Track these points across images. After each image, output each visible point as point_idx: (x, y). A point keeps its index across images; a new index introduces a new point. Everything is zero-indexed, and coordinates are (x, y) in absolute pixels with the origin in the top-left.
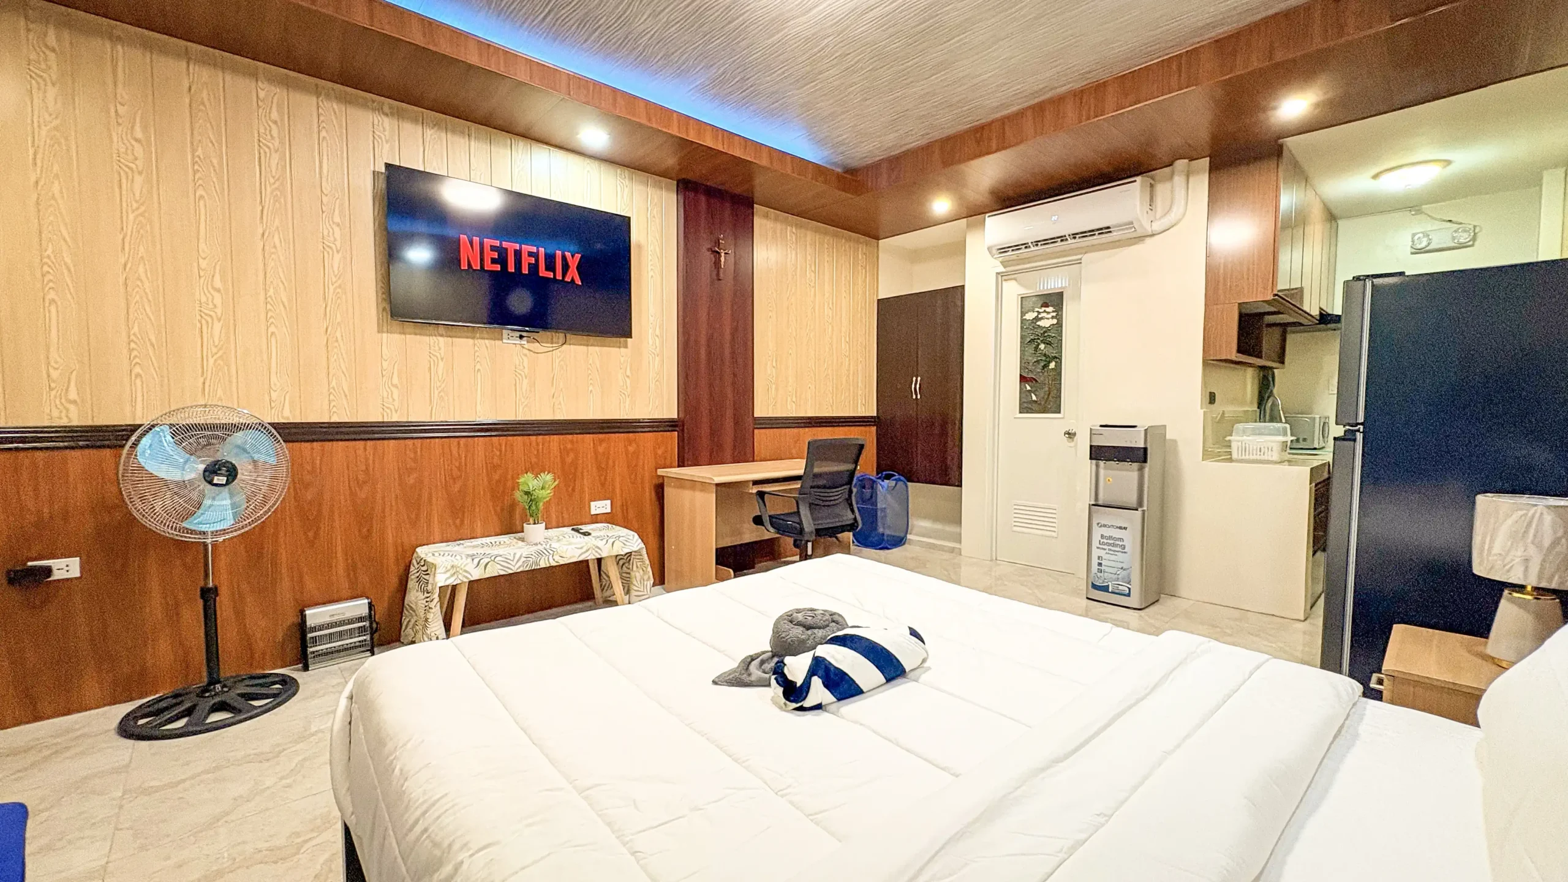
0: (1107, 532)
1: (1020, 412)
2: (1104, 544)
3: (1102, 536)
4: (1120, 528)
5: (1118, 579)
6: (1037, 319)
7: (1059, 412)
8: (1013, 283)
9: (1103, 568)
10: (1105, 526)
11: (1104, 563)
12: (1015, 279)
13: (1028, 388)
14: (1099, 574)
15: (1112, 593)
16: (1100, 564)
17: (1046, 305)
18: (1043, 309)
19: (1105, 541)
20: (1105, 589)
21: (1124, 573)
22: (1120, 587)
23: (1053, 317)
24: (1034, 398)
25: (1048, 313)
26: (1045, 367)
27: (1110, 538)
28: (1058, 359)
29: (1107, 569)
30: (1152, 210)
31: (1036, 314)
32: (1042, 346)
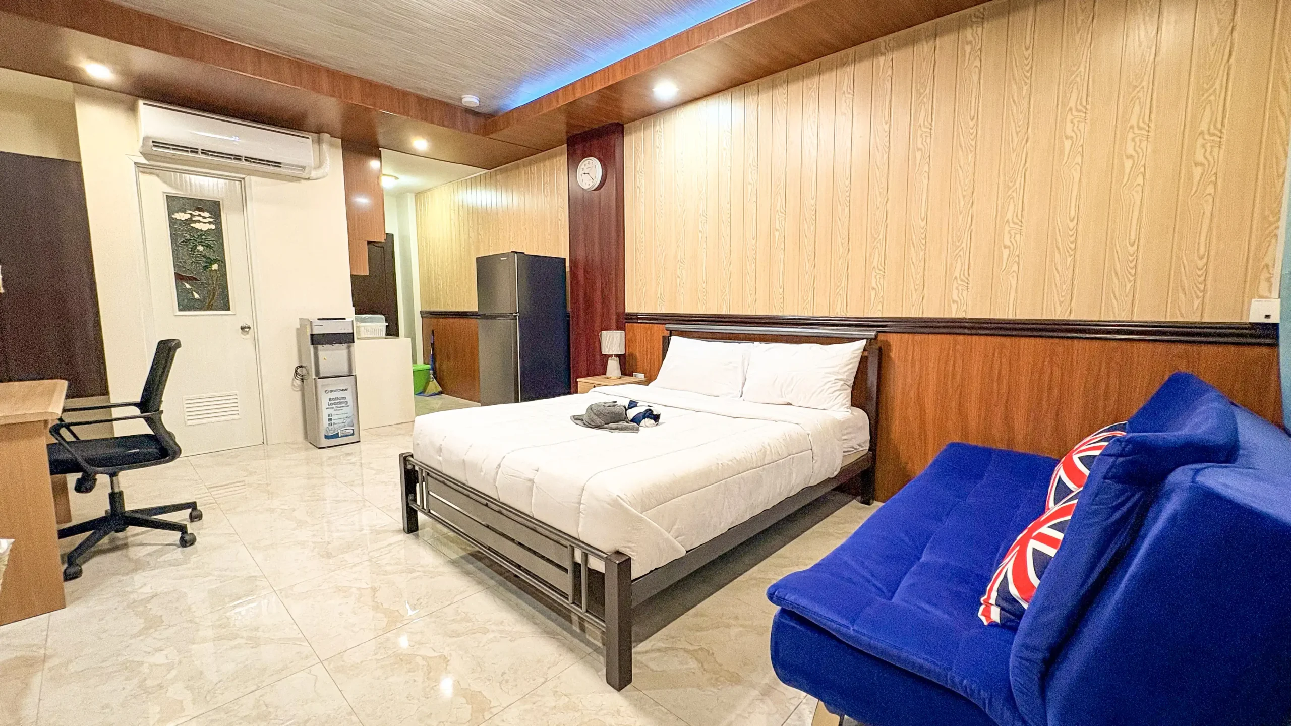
0: (333, 395)
1: (180, 310)
2: (332, 404)
3: (330, 399)
4: (343, 390)
5: (344, 426)
6: (190, 221)
7: (229, 309)
8: (155, 178)
9: (333, 422)
10: (331, 391)
11: (333, 418)
12: (158, 176)
13: (188, 286)
14: (330, 427)
15: (342, 436)
16: (330, 420)
17: (199, 209)
18: (197, 213)
19: (333, 402)
20: (336, 436)
21: (349, 420)
22: (347, 431)
23: (210, 223)
24: (196, 296)
25: (204, 218)
26: (205, 268)
27: (337, 398)
28: (222, 262)
29: (336, 422)
31: (189, 216)
32: (200, 248)
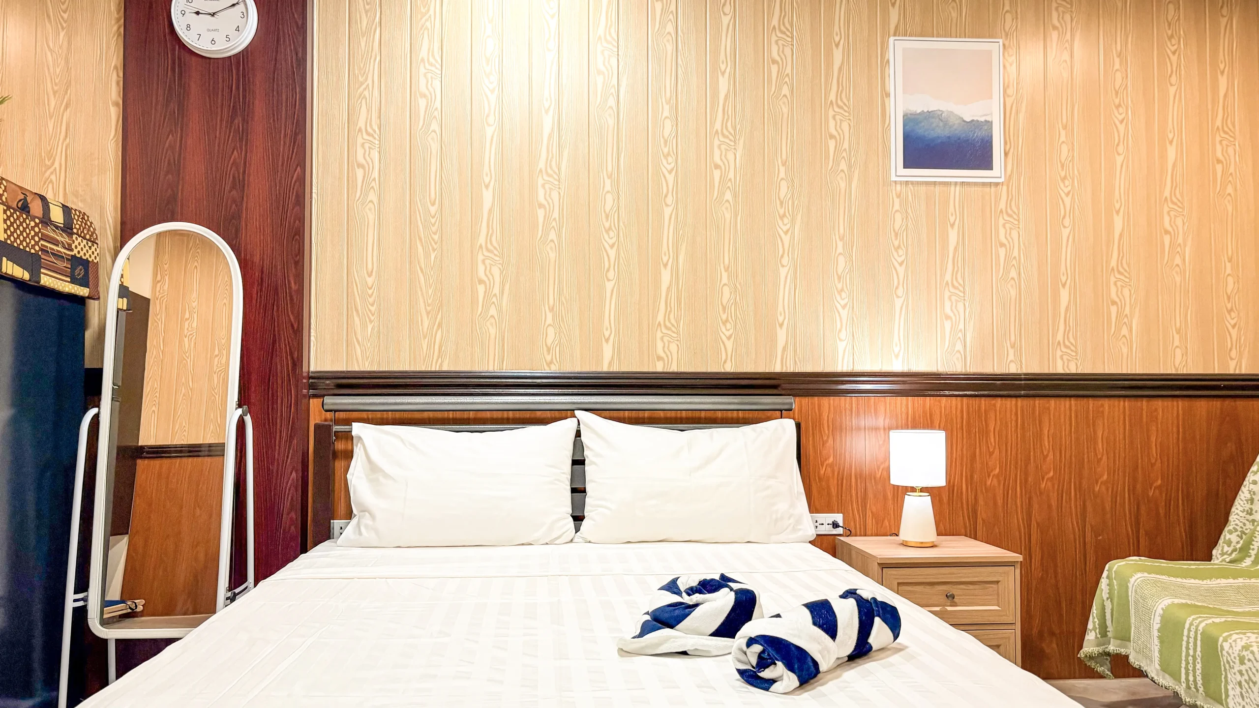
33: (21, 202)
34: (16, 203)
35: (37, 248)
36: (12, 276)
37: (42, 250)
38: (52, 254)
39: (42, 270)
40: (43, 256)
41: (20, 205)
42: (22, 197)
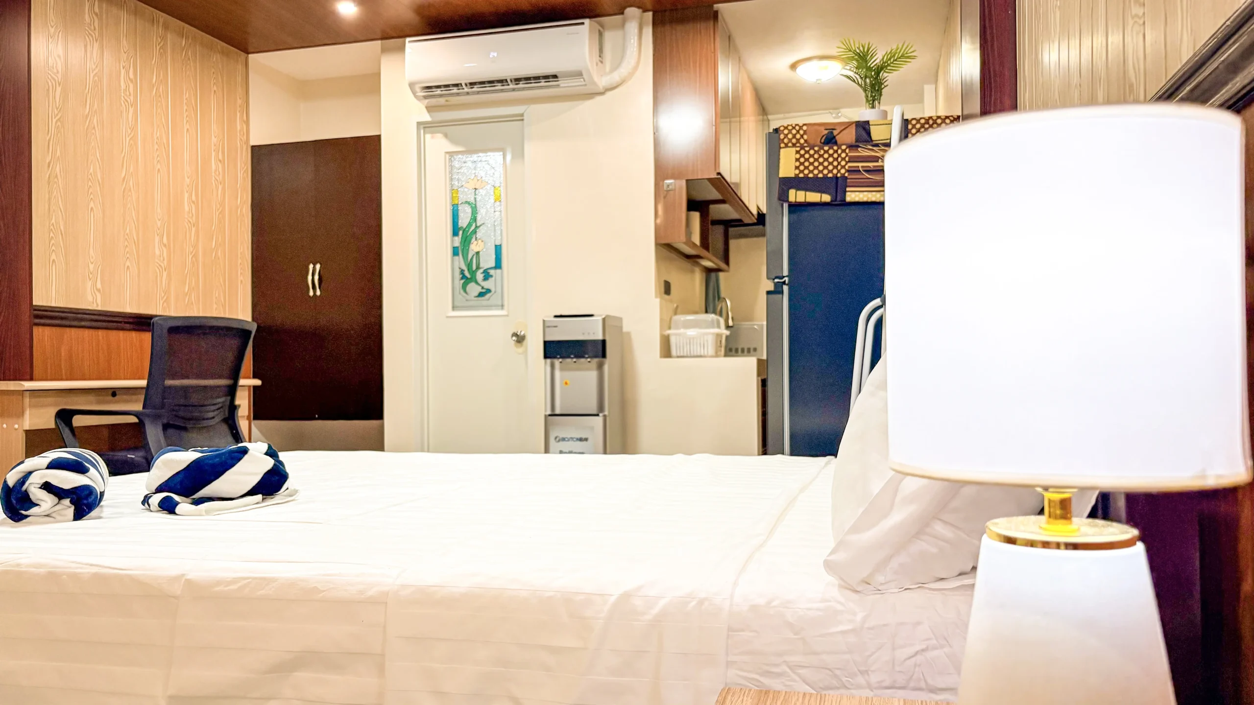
30: (602, 62)
33: (824, 138)
34: (819, 140)
35: (843, 171)
36: (805, 202)
37: (848, 171)
38: (865, 171)
39: (848, 189)
40: (849, 177)
41: (823, 141)
42: (826, 132)
